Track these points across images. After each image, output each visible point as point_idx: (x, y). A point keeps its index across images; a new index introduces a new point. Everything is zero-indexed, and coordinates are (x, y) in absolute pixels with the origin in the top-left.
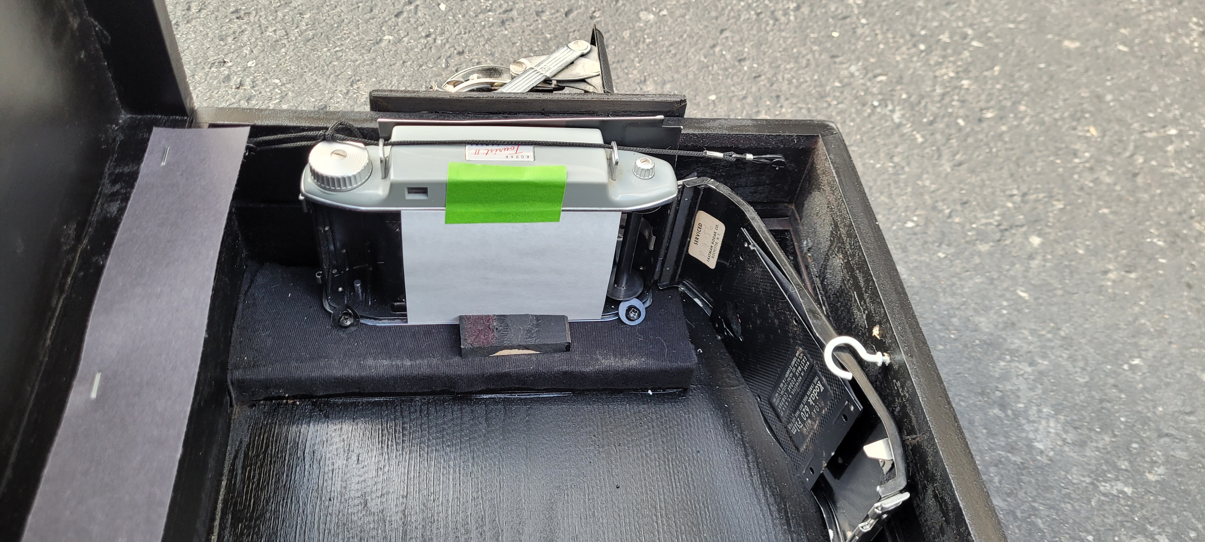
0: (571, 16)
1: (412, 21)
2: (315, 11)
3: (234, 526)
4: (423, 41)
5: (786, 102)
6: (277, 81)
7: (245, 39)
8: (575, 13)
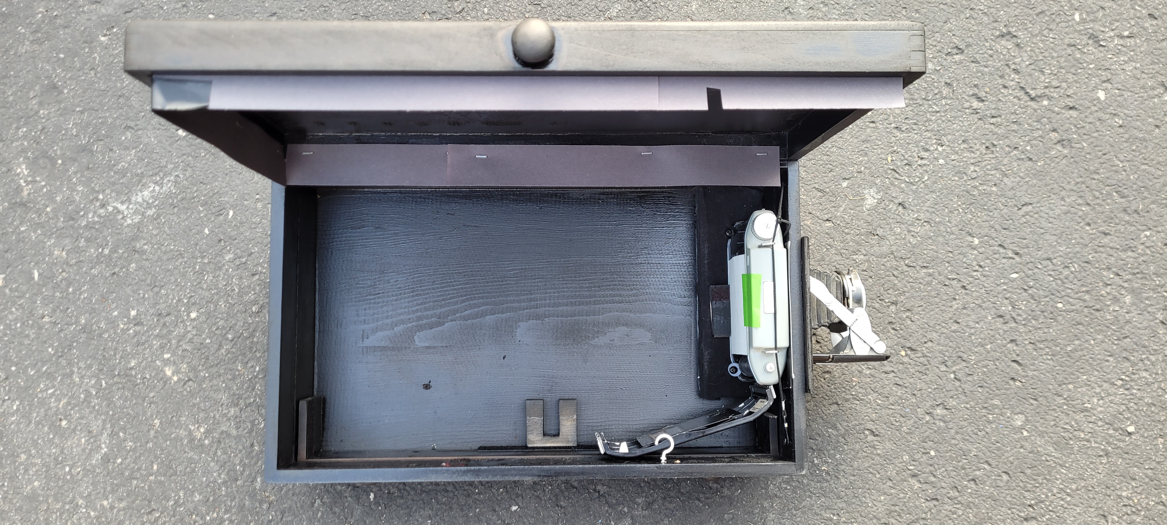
0: (1015, 365)
1: (996, 256)
2: (999, 193)
3: (638, 197)
4: (975, 263)
5: (932, 505)
6: (926, 178)
7: (965, 155)
8: (1019, 368)
